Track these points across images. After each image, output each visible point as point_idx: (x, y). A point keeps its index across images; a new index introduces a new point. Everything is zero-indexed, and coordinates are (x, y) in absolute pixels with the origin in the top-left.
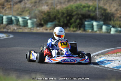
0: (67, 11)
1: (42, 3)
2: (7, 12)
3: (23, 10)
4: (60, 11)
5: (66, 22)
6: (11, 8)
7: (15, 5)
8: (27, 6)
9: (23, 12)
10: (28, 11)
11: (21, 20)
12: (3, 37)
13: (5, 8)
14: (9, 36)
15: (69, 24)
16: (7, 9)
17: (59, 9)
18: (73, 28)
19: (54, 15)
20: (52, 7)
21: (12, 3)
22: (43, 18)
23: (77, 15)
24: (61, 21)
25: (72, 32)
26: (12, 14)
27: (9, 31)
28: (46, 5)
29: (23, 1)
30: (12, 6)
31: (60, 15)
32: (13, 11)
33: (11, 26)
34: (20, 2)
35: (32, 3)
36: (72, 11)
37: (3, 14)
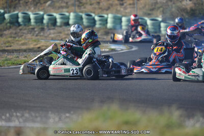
2: (127, 11)
3: (153, 7)
6: (134, 4)
9: (152, 10)
10: (161, 9)
11: (149, 22)
12: (122, 50)
13: (125, 4)
14: (132, 48)
16: (128, 6)
30: (135, 1)
32: (137, 8)
37: (120, 14)
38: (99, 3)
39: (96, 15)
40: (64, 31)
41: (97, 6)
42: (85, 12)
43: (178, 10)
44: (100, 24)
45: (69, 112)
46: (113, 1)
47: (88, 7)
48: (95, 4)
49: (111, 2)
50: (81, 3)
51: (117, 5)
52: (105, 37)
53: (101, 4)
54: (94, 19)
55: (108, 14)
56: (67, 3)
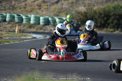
0: (105, 11)
1: (80, 4)
2: (43, 13)
3: (60, 10)
4: (97, 11)
5: (103, 22)
7: (51, 5)
8: (64, 6)
9: (60, 12)
10: (65, 12)
11: (57, 20)
12: (40, 38)
13: (42, 9)
14: (46, 37)
15: (106, 25)
16: (44, 10)
17: (97, 9)
18: (111, 28)
19: (91, 16)
20: (90, 7)
21: (49, 4)
22: (80, 19)
23: (115, 16)
24: (98, 22)
25: (110, 33)
26: (49, 14)
27: (46, 31)
28: (84, 5)
29: (60, 2)
30: (49, 7)
31: (98, 15)
32: (50, 12)
33: (47, 27)
34: (57, 2)
35: (69, 4)
36: (109, 12)
37: (39, 15)
38: (25, 8)
39: (23, 15)
40: (3, 25)
41: (24, 10)
42: (17, 13)
43: (76, 13)
44: (26, 21)
45: (6, 77)
46: (35, 7)
47: (19, 10)
48: (23, 8)
49: (33, 7)
50: (13, 7)
51: (37, 9)
52: (29, 29)
53: (27, 8)
54: (22, 18)
55: (31, 15)
56: (5, 7)
